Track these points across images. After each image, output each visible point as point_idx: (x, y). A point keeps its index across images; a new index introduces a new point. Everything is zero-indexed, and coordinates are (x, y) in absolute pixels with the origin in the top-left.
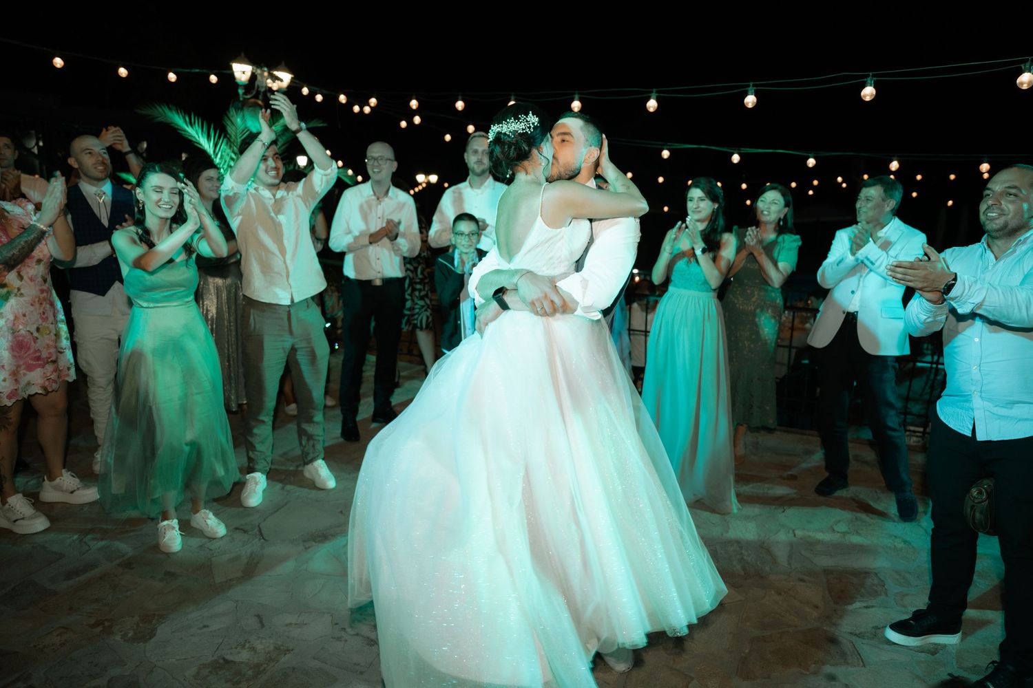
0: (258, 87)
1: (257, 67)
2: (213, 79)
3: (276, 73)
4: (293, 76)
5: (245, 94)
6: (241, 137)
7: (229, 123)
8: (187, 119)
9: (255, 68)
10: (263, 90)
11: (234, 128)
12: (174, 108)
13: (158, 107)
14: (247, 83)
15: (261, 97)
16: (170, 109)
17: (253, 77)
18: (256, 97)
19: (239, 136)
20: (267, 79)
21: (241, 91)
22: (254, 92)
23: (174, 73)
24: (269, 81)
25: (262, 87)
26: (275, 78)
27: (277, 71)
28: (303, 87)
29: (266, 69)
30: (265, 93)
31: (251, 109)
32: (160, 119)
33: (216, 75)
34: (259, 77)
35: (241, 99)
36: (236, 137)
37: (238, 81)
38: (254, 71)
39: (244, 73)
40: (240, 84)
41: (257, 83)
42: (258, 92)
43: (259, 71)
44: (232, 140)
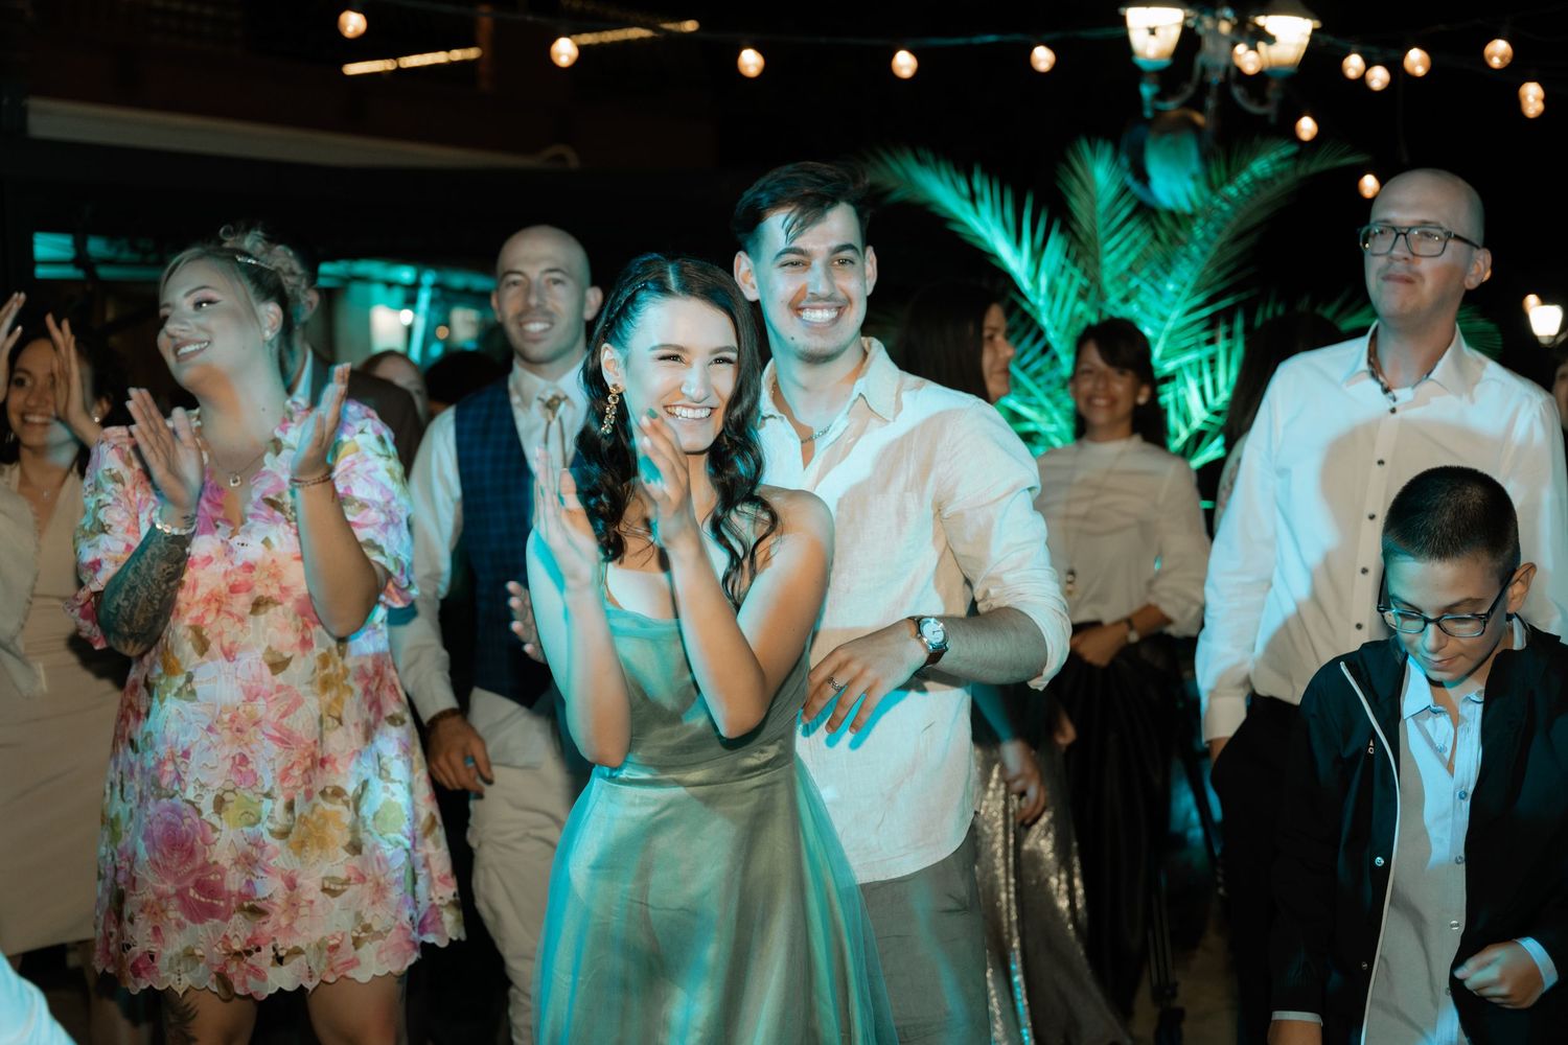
0: (1204, 70)
1: (1202, 11)
2: (1043, 58)
3: (1261, 20)
4: (1317, 24)
5: (1160, 96)
6: (1107, 226)
7: (1075, 184)
8: (964, 189)
9: (1190, 12)
10: (1215, 78)
11: (1085, 197)
12: (930, 157)
13: (887, 158)
14: (1166, 62)
15: (1210, 104)
16: (920, 161)
17: (1189, 40)
18: (1196, 103)
19: (1101, 222)
20: (1234, 45)
21: (1147, 91)
22: (1190, 90)
23: (912, 51)
24: (1241, 49)
25: (1216, 69)
26: (1261, 36)
27: (1266, 15)
28: (1347, 54)
29: (1228, 13)
30: (1224, 87)
31: (1168, 138)
32: (896, 196)
33: (1049, 45)
34: (1208, 44)
35: (1148, 114)
36: (1093, 222)
37: (1139, 60)
38: (1191, 23)
39: (1152, 32)
40: (1145, 66)
41: (1200, 59)
42: (1203, 87)
43: (1208, 22)
44: (1083, 237)
